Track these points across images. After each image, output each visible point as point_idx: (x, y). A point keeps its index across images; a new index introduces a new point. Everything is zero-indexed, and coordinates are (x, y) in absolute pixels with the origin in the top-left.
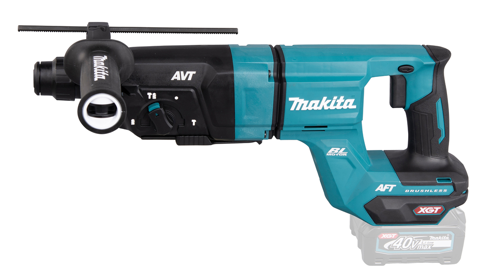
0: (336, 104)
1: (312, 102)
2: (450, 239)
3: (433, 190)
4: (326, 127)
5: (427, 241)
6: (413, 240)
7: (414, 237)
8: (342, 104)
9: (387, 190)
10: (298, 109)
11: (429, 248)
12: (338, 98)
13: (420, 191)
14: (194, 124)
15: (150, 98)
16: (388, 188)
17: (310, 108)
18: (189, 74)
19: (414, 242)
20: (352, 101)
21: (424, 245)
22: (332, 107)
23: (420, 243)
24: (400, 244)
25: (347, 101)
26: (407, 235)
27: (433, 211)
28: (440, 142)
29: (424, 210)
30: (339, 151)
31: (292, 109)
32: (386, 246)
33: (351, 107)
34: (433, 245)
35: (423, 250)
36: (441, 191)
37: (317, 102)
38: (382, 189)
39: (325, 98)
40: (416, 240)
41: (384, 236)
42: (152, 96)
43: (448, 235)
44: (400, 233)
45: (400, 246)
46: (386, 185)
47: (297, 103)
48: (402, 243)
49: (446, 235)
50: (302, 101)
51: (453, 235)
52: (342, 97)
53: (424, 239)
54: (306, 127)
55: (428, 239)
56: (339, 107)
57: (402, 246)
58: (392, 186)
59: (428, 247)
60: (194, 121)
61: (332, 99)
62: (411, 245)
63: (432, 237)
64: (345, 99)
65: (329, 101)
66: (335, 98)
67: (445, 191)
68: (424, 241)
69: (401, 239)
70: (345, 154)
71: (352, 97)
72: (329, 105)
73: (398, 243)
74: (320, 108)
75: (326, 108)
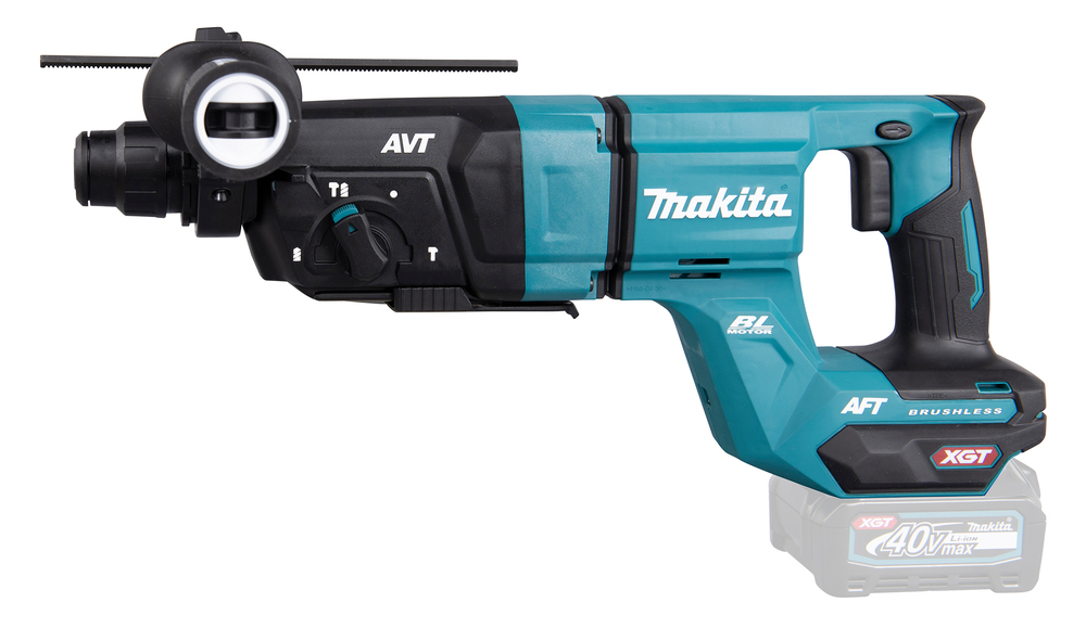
0: (747, 205)
1: (695, 200)
2: (1015, 528)
3: (971, 410)
4: (725, 261)
5: (963, 535)
6: (931, 533)
7: (933, 525)
8: (761, 205)
9: (868, 411)
10: (665, 215)
11: (969, 551)
12: (752, 192)
13: (942, 411)
14: (433, 258)
15: (334, 194)
16: (870, 406)
17: (691, 214)
18: (420, 140)
19: (932, 537)
20: (782, 198)
21: (957, 545)
22: (739, 213)
23: (947, 540)
24: (902, 544)
25: (772, 198)
26: (918, 521)
27: (974, 458)
28: (973, 304)
29: (957, 457)
30: (754, 323)
31: (652, 215)
32: (871, 547)
33: (780, 212)
34: (976, 544)
35: (955, 556)
36: (988, 411)
37: (706, 200)
38: (857, 407)
39: (723, 191)
40: (939, 532)
41: (867, 523)
42: (338, 190)
43: (1009, 519)
44: (903, 515)
45: (902, 548)
46: (865, 400)
47: (662, 202)
48: (907, 540)
49: (1003, 519)
51: (1020, 519)
52: (760, 190)
53: (956, 529)
54: (682, 262)
55: (965, 529)
56: (753, 212)
57: (906, 547)
58: (879, 401)
59: (965, 549)
60: (433, 251)
61: (739, 194)
62: (927, 543)
63: (972, 524)
64: (767, 193)
65: (731, 198)
66: (745, 190)
67: (998, 411)
68: (956, 535)
69: (905, 530)
70: (768, 331)
71: (782, 189)
72: (732, 206)
73: (897, 541)
74: (713, 214)
75: (726, 214)
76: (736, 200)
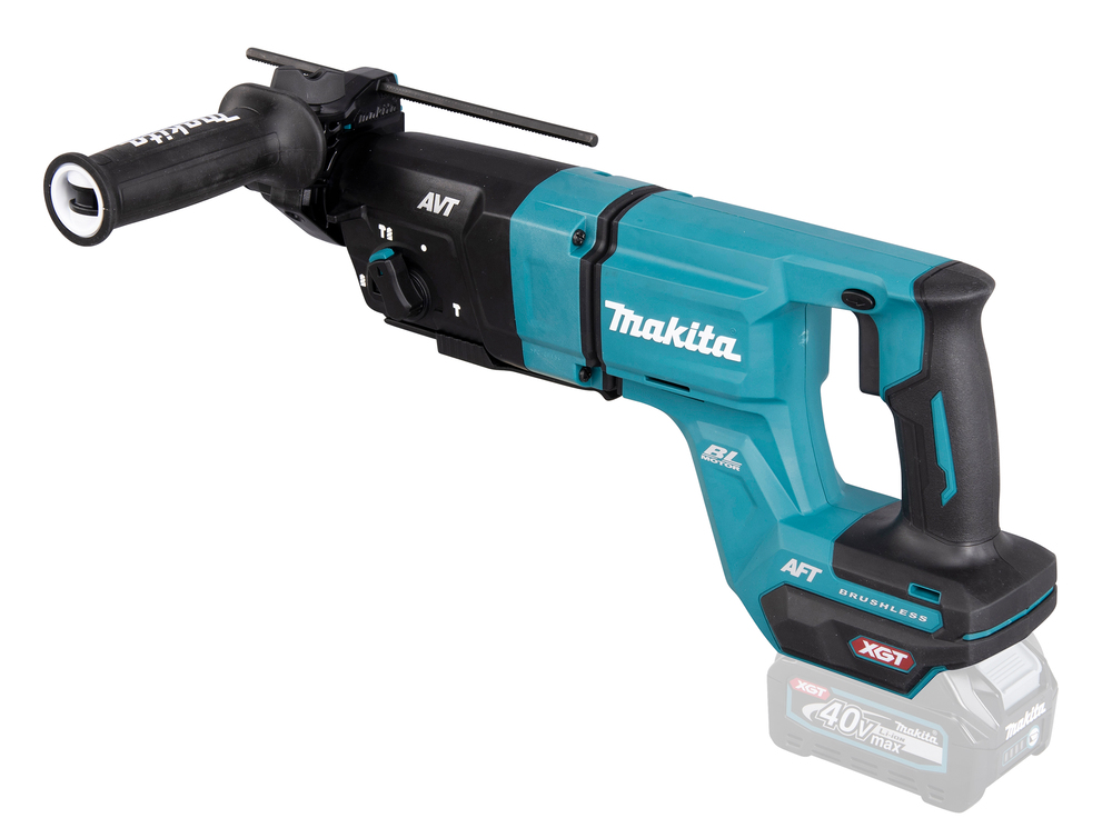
0: (697, 340)
1: (650, 322)
2: (940, 745)
3: (897, 609)
4: (687, 389)
5: (891, 732)
6: (861, 718)
7: (863, 711)
8: (711, 344)
9: (804, 576)
10: (624, 330)
11: (896, 749)
12: (702, 328)
13: (869, 600)
14: (457, 314)
15: (383, 236)
16: (806, 572)
17: (647, 335)
18: (448, 203)
19: (862, 722)
20: (731, 342)
21: (885, 739)
22: (689, 345)
23: (876, 731)
24: (833, 719)
25: (721, 339)
26: (850, 701)
27: (890, 658)
28: (945, 501)
29: (870, 649)
30: (725, 455)
32: (808, 710)
33: (729, 355)
34: (903, 745)
35: (882, 749)
36: (913, 615)
37: (660, 325)
38: (793, 569)
39: (674, 321)
40: (868, 720)
41: (802, 685)
42: (385, 232)
43: (935, 732)
44: (835, 691)
45: (835, 723)
46: (803, 565)
47: (621, 317)
48: (839, 716)
49: (929, 730)
50: (630, 315)
51: (945, 737)
52: (709, 328)
53: (886, 724)
54: (647, 378)
55: (893, 727)
56: (703, 349)
57: (838, 723)
58: (815, 571)
59: (893, 747)
60: (457, 307)
61: (689, 326)
62: (858, 727)
63: (900, 724)
64: (717, 332)
65: (682, 329)
66: (696, 325)
67: (923, 619)
68: (885, 730)
69: (837, 707)
70: (736, 467)
71: (730, 334)
72: (684, 337)
73: (830, 714)
74: (666, 340)
75: (679, 344)
76: (687, 332)
